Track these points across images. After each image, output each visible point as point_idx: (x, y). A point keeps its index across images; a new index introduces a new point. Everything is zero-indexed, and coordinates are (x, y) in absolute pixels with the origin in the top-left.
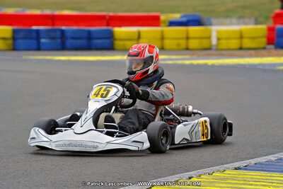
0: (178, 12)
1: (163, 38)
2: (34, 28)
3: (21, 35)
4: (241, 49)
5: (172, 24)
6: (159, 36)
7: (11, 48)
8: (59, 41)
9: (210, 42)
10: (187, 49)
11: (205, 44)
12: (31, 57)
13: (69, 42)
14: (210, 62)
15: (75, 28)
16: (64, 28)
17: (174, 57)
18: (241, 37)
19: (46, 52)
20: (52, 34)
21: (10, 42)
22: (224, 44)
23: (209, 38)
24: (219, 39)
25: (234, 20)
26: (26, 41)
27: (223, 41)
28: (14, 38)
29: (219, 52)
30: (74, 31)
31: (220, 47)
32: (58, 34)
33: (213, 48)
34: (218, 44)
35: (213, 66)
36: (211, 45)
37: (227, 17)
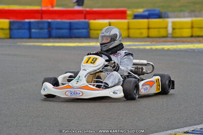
0: (142, 7)
1: (129, 29)
2: (27, 20)
3: (16, 26)
4: (192, 36)
5: (136, 17)
6: (126, 27)
7: (8, 36)
8: (46, 31)
9: (167, 31)
10: (148, 37)
11: (163, 33)
12: (24, 44)
13: (54, 32)
14: (166, 47)
15: (59, 20)
16: (50, 20)
17: (137, 43)
18: (192, 27)
19: (35, 40)
20: (41, 26)
21: (8, 32)
22: (178, 33)
23: (166, 28)
24: (174, 29)
25: (186, 14)
26: (20, 31)
27: (177, 31)
28: (10, 29)
29: (174, 39)
30: (58, 23)
31: (175, 35)
32: (46, 25)
33: (169, 36)
34: (173, 33)
35: (168, 50)
36: (168, 34)
37: (181, 11)
